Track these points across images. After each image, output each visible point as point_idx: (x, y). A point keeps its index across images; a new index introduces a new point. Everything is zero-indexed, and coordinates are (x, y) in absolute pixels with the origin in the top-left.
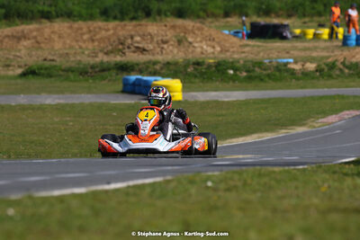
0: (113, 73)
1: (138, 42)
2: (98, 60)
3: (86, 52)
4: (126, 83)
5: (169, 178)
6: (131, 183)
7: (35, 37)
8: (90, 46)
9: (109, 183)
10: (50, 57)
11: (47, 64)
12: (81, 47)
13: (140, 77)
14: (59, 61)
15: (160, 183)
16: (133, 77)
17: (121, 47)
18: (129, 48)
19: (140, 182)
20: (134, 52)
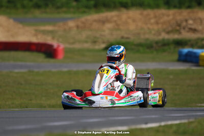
0: (172, 47)
1: (191, 24)
2: (160, 38)
3: (153, 32)
4: (180, 54)
5: (191, 120)
6: (163, 124)
7: (115, 21)
8: (156, 27)
9: (146, 123)
10: (126, 36)
11: (124, 41)
12: (149, 28)
13: (190, 50)
14: (133, 39)
15: (185, 124)
16: (186, 50)
17: (178, 28)
18: (184, 28)
19: (170, 123)
20: (188, 32)
